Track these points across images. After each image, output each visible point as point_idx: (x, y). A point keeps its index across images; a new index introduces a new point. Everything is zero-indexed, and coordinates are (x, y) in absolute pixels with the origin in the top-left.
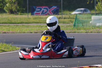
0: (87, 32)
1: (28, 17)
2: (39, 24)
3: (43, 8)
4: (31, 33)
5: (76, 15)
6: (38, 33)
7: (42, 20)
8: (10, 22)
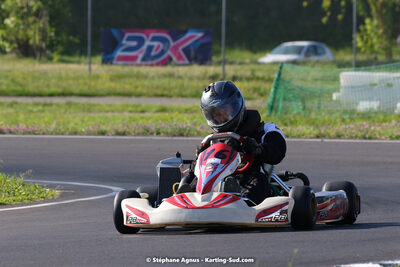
0: (324, 136)
1: (90, 70)
2: (133, 101)
3: (148, 36)
4: (103, 133)
5: (281, 68)
6: (129, 134)
7: (146, 83)
8: (19, 88)
